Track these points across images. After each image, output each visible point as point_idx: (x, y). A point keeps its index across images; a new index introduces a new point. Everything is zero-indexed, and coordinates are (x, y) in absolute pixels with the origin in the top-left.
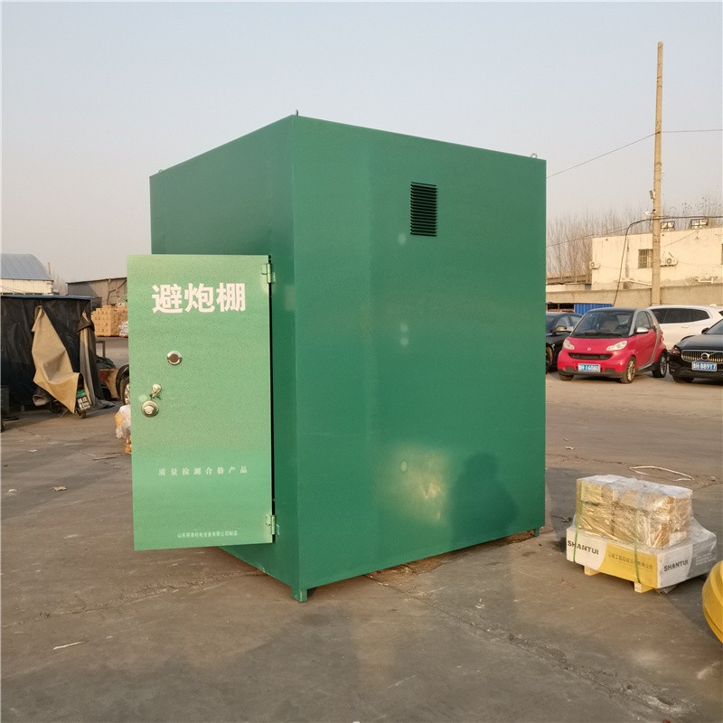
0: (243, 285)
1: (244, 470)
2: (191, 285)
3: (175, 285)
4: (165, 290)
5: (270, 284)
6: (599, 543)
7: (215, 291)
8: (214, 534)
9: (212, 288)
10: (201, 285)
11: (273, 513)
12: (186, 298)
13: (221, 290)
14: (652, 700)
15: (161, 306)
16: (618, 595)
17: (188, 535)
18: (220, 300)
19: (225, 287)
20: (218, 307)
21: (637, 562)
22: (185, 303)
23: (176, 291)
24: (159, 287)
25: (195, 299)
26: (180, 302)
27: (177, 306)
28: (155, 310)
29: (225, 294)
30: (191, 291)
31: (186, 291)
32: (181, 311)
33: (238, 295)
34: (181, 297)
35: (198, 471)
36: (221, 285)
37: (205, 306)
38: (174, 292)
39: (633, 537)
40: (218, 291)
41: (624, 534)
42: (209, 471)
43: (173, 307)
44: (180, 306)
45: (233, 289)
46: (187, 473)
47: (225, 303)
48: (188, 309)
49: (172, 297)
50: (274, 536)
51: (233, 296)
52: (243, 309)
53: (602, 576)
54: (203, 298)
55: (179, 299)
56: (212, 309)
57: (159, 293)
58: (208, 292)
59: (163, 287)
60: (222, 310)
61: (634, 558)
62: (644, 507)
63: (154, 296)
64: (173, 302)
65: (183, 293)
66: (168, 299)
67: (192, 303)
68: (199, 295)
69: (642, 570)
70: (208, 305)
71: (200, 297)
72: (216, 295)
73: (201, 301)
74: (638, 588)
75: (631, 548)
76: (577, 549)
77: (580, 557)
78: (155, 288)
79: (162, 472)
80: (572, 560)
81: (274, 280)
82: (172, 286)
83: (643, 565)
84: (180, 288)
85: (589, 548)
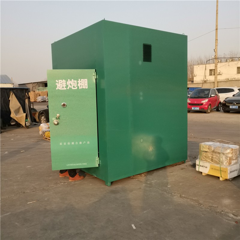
0: (87, 80)
1: (88, 143)
2: (69, 80)
3: (64, 80)
4: (60, 82)
5: (96, 79)
6: (208, 165)
7: (77, 82)
8: (79, 164)
9: (76, 81)
10: (72, 80)
11: (99, 157)
12: (67, 84)
13: (79, 81)
14: (230, 215)
15: (59, 87)
16: (215, 181)
17: (70, 165)
18: (79, 85)
19: (81, 80)
20: (78, 87)
21: (221, 171)
22: (67, 86)
23: (64, 82)
24: (58, 81)
25: (71, 85)
26: (66, 86)
27: (64, 87)
28: (57, 89)
29: (81, 83)
30: (69, 82)
31: (67, 82)
32: (66, 89)
33: (85, 83)
34: (66, 84)
35: (73, 143)
36: (79, 80)
37: (74, 87)
38: (63, 83)
39: (219, 162)
40: (78, 82)
41: (216, 161)
42: (77, 143)
43: (63, 87)
44: (66, 87)
45: (83, 81)
46: (69, 144)
47: (81, 86)
48: (68, 88)
49: (63, 84)
50: (99, 165)
51: (83, 83)
52: (87, 88)
53: (208, 175)
54: (73, 84)
55: (65, 85)
56: (76, 88)
57: (58, 83)
58: (75, 82)
59: (59, 81)
60: (80, 88)
61: (220, 169)
62: (223, 152)
63: (56, 84)
64: (63, 86)
65: (66, 83)
66: (61, 85)
67: (69, 86)
68: (72, 83)
69: (222, 173)
70: (75, 87)
71: (72, 84)
72: (78, 83)
73: (72, 85)
74: (221, 179)
75: (218, 166)
76: (200, 167)
77: (201, 169)
78: (57, 81)
79: (61, 144)
80: (198, 171)
81: (97, 78)
82: (62, 80)
83: (223, 171)
84: (65, 81)
85: (204, 166)
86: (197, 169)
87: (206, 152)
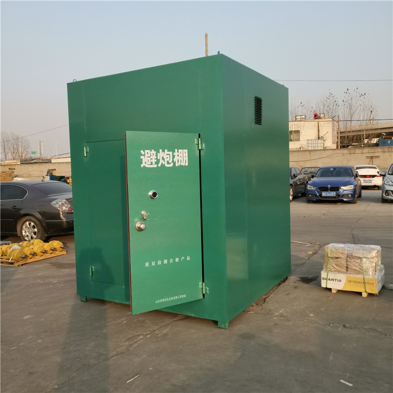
1: (188, 259)
2: (161, 150)
4: (148, 153)
5: (200, 150)
7: (173, 154)
8: (174, 298)
9: (171, 152)
10: (166, 150)
11: (203, 281)
13: (176, 154)
15: (146, 163)
17: (161, 300)
18: (175, 159)
19: (178, 152)
20: (174, 163)
21: (364, 283)
22: (158, 162)
23: (153, 154)
24: (144, 151)
25: (163, 159)
27: (154, 163)
28: (142, 166)
30: (161, 154)
31: (158, 154)
33: (184, 157)
35: (166, 262)
36: (176, 150)
40: (174, 154)
42: (171, 261)
43: (152, 163)
44: (156, 163)
45: (182, 153)
46: (160, 263)
47: (178, 161)
48: (159, 165)
49: (151, 157)
50: (204, 295)
51: (182, 157)
52: (187, 164)
55: (155, 159)
57: (144, 155)
58: (169, 154)
59: (146, 151)
60: (177, 165)
61: (363, 281)
63: (142, 157)
65: (157, 155)
66: (149, 158)
67: (161, 161)
69: (367, 286)
71: (165, 157)
72: (174, 157)
73: (166, 160)
74: (364, 295)
75: (360, 276)
76: (328, 281)
78: (142, 152)
79: (147, 264)
80: (325, 287)
81: (204, 148)
82: (151, 151)
83: (368, 283)
84: (155, 152)
85: (336, 280)
86: (323, 285)
87: (338, 258)
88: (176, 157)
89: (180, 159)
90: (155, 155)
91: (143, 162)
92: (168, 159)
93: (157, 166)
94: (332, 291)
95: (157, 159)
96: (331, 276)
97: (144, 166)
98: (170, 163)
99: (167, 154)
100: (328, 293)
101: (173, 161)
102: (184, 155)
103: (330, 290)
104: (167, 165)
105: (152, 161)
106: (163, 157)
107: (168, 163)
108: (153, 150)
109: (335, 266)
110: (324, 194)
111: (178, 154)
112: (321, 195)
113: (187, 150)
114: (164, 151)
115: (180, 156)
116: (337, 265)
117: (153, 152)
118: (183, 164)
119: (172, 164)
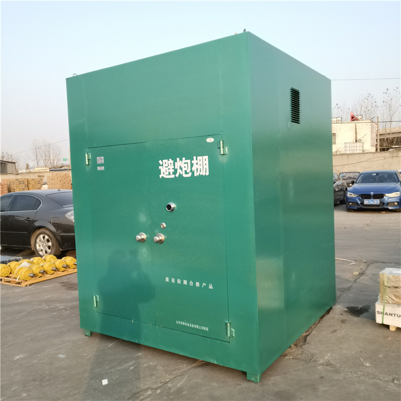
2: (178, 159)
4: (166, 163)
5: (223, 156)
7: (191, 162)
10: (184, 159)
12: (176, 168)
15: (164, 173)
18: (194, 168)
19: (197, 159)
20: (193, 173)
24: (162, 161)
29: (197, 164)
30: (179, 163)
31: (176, 163)
32: (173, 176)
35: (185, 282)
36: (195, 157)
38: (170, 164)
40: (193, 162)
43: (170, 174)
44: (173, 173)
45: (201, 160)
46: (180, 283)
47: (197, 169)
48: (177, 175)
49: (169, 167)
51: (202, 165)
52: (207, 174)
57: (162, 165)
58: (187, 163)
60: (195, 175)
63: (160, 167)
65: (174, 165)
67: (179, 171)
70: (188, 171)
71: (183, 167)
72: (192, 165)
76: (385, 316)
80: (381, 323)
82: (169, 160)
84: (173, 161)
85: (395, 314)
86: (379, 320)
87: (397, 287)
88: (195, 165)
89: (199, 167)
90: (172, 164)
91: (162, 173)
92: (186, 169)
93: (175, 176)
94: (391, 329)
95: (174, 169)
96: (388, 309)
97: (163, 177)
98: (188, 173)
99: (185, 163)
100: (385, 331)
101: (191, 171)
102: (204, 162)
103: (388, 327)
104: (185, 176)
105: (169, 171)
106: (180, 167)
107: (186, 173)
108: (170, 160)
109: (394, 298)
110: (366, 202)
111: (196, 162)
112: (362, 203)
113: (207, 156)
114: (181, 160)
115: (199, 164)
116: (396, 296)
117: (171, 161)
118: (203, 173)
119: (190, 174)
